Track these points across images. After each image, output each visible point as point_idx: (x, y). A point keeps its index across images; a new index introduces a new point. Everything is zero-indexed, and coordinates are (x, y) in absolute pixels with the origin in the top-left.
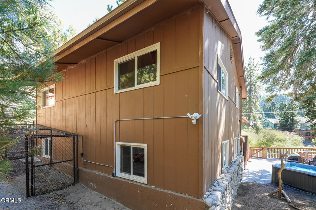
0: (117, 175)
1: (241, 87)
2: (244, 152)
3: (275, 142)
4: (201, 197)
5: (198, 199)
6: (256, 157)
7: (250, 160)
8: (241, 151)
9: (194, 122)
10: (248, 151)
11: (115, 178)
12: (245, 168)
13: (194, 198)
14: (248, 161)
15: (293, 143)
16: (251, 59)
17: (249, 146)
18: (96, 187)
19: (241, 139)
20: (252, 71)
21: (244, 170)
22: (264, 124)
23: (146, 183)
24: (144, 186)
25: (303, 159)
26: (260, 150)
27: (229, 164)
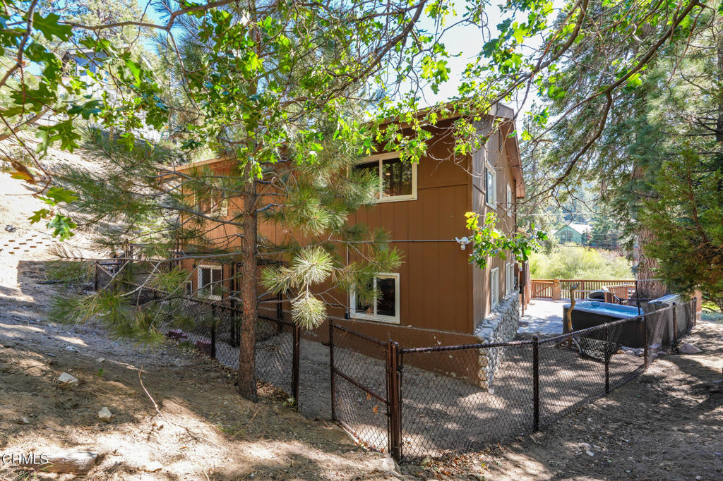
0: (351, 316)
1: (515, 181)
2: (520, 287)
3: (580, 271)
4: (472, 332)
5: (469, 335)
6: (545, 297)
7: (531, 301)
8: (517, 284)
9: (463, 247)
10: (529, 286)
11: (349, 320)
12: (523, 313)
13: (463, 334)
14: (528, 305)
15: (614, 273)
16: (534, 108)
17: (530, 278)
18: (316, 336)
19: (516, 265)
20: (536, 130)
21: (522, 316)
22: (563, 233)
23: (398, 322)
24: (397, 326)
25: (614, 297)
26: (550, 285)
27: (500, 302)
